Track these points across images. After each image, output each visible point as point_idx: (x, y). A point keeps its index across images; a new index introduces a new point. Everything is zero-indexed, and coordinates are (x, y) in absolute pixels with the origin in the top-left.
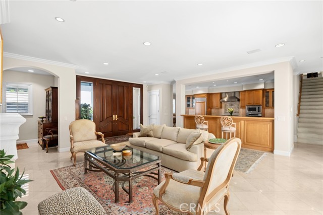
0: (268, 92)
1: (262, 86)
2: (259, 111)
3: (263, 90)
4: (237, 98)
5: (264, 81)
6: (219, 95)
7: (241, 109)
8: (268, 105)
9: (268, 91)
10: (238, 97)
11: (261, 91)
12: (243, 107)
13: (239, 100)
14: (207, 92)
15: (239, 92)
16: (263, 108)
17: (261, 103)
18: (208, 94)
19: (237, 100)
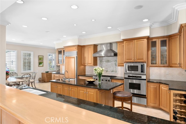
0: (155, 42)
1: (146, 33)
2: (142, 72)
3: (148, 38)
4: (113, 51)
5: (149, 24)
6: (92, 48)
7: (119, 67)
8: (154, 62)
9: (154, 40)
10: (116, 51)
11: (146, 40)
12: (121, 65)
13: (116, 55)
14: (77, 44)
15: (117, 42)
16: (147, 66)
17: (145, 59)
18: (78, 46)
19: (113, 54)
